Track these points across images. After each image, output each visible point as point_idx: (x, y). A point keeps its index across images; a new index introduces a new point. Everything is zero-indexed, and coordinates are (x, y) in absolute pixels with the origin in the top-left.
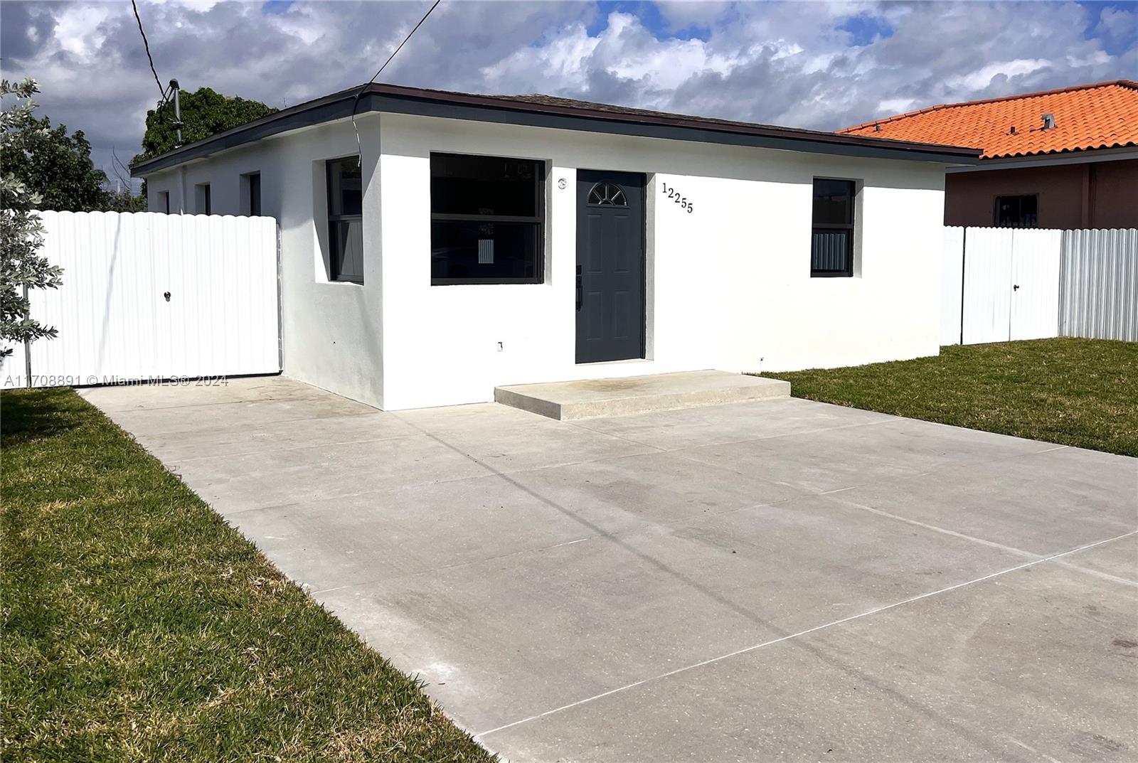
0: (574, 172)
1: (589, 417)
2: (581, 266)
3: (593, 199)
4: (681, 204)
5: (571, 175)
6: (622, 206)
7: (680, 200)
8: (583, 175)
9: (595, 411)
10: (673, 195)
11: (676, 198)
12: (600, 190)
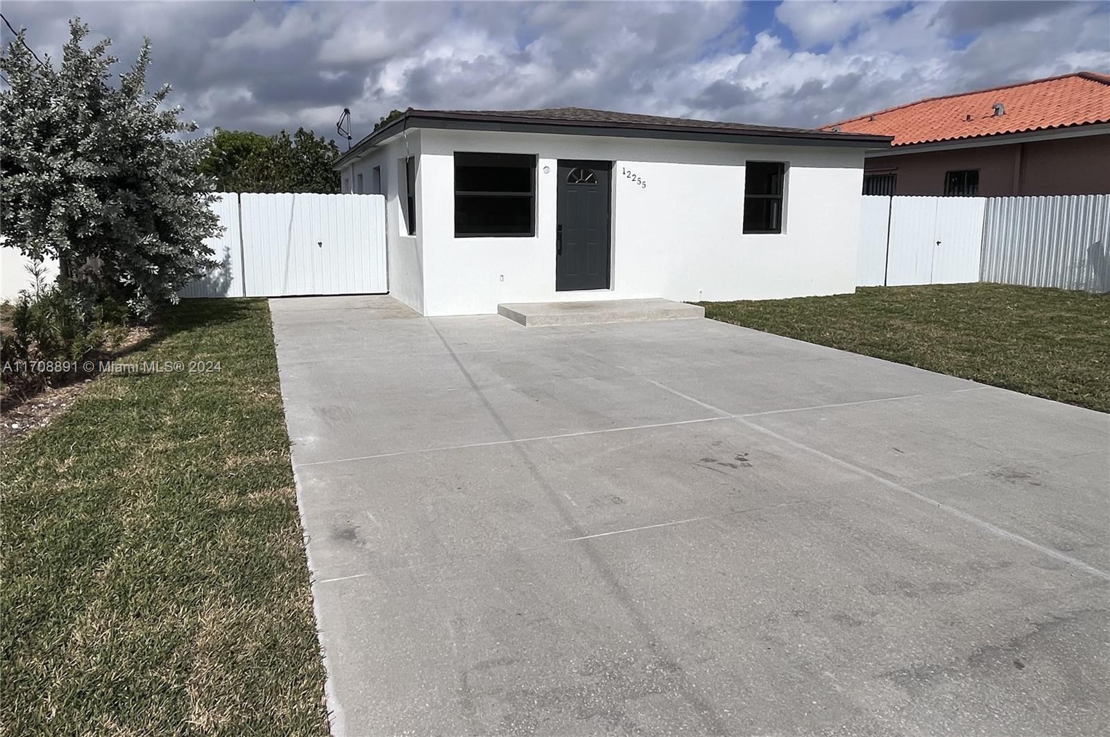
0: (555, 161)
1: (547, 325)
2: (561, 225)
3: (571, 179)
4: (637, 182)
5: (553, 164)
6: (593, 184)
7: (636, 179)
8: (561, 163)
9: (551, 321)
10: (631, 176)
11: (633, 178)
12: (577, 173)
